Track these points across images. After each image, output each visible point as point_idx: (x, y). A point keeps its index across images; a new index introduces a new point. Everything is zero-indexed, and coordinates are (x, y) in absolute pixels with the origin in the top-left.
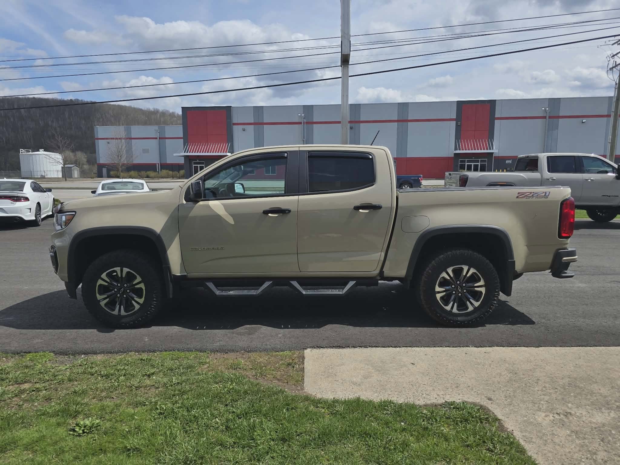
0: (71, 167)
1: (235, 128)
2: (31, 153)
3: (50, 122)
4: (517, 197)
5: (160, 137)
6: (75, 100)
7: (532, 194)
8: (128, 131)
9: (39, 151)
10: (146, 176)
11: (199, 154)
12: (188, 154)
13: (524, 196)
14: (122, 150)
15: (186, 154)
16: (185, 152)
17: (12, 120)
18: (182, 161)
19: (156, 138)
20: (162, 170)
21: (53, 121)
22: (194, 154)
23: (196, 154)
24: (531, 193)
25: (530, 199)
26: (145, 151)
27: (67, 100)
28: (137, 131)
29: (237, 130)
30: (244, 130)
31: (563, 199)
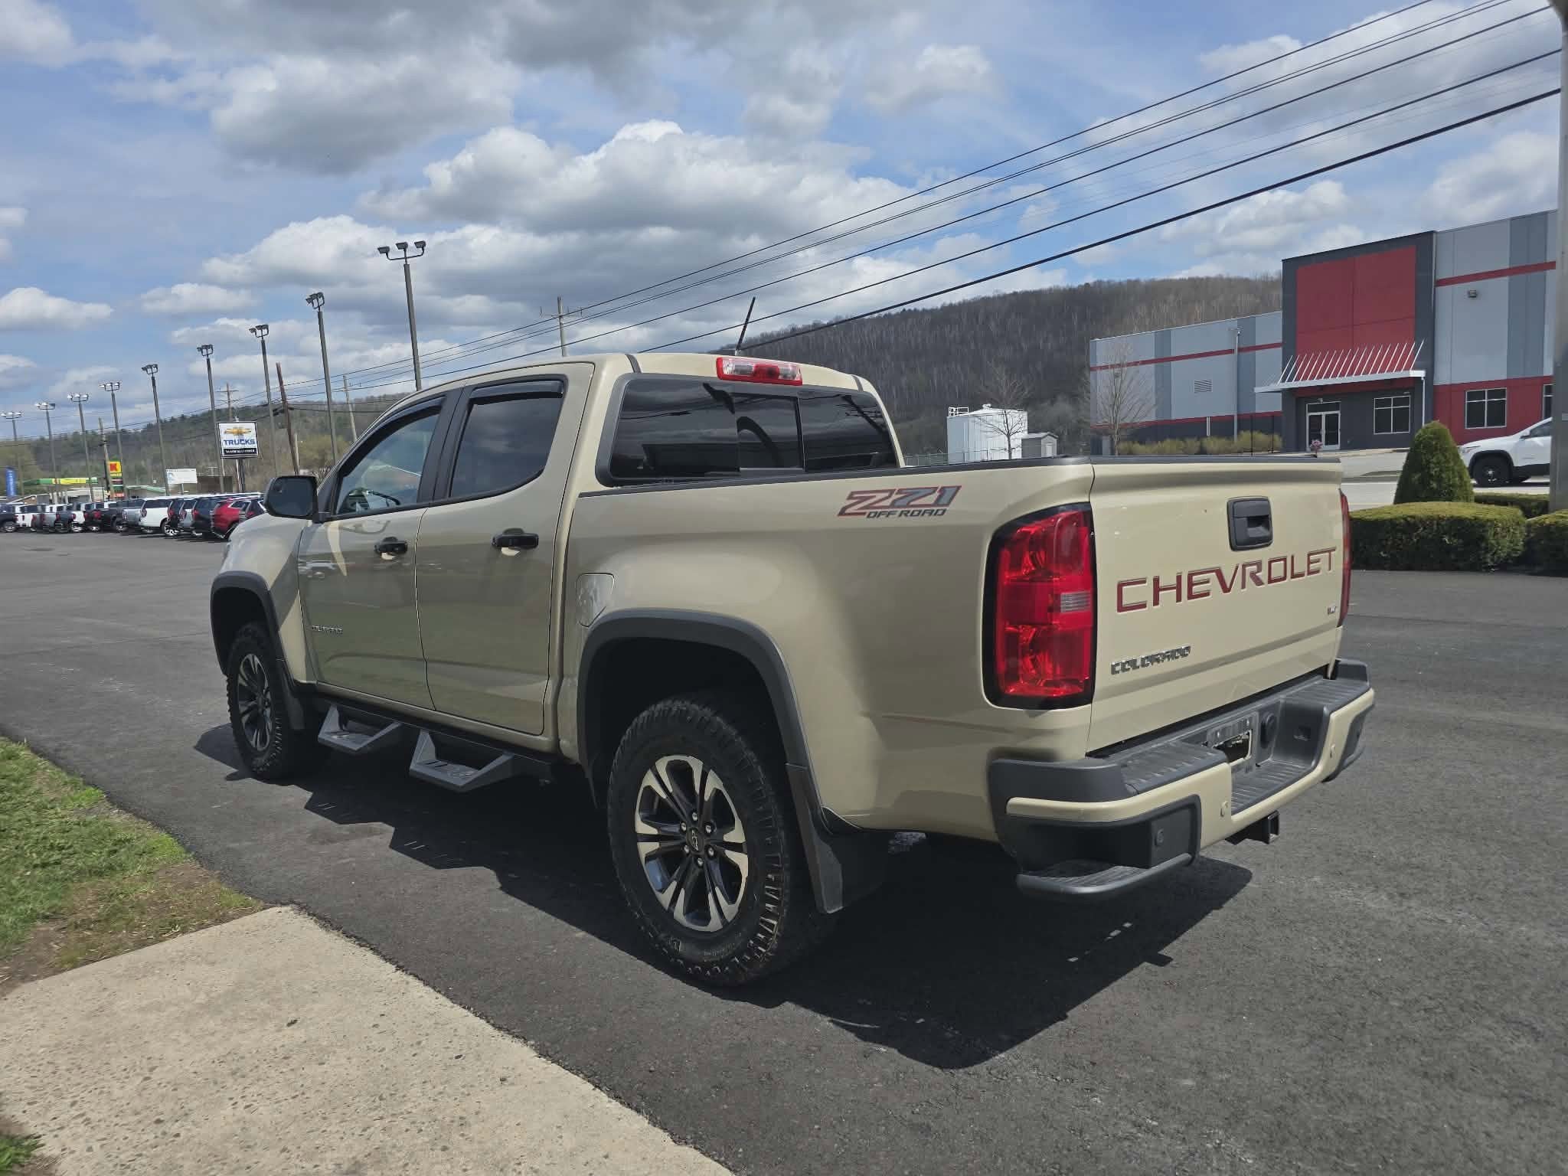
0: (1040, 439)
1: (1444, 292)
2: (968, 414)
3: (1041, 342)
4: (842, 513)
5: (1242, 346)
6: (1095, 283)
7: (895, 497)
8: (1163, 341)
9: (982, 408)
10: (1197, 449)
11: (1323, 382)
12: (1294, 384)
13: (866, 507)
14: (1123, 392)
15: (1287, 385)
16: (1283, 380)
17: (973, 346)
18: (1276, 405)
19: (1231, 351)
20: (1242, 432)
21: (1046, 341)
22: (1308, 383)
23: (1315, 382)
24: (892, 492)
25: (882, 521)
26: (1203, 387)
27: (1080, 286)
28: (1185, 338)
29: (1449, 302)
30: (1473, 295)
31: (1000, 524)
